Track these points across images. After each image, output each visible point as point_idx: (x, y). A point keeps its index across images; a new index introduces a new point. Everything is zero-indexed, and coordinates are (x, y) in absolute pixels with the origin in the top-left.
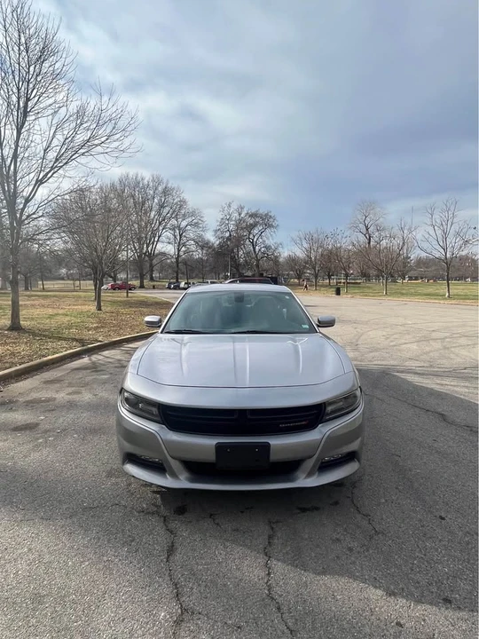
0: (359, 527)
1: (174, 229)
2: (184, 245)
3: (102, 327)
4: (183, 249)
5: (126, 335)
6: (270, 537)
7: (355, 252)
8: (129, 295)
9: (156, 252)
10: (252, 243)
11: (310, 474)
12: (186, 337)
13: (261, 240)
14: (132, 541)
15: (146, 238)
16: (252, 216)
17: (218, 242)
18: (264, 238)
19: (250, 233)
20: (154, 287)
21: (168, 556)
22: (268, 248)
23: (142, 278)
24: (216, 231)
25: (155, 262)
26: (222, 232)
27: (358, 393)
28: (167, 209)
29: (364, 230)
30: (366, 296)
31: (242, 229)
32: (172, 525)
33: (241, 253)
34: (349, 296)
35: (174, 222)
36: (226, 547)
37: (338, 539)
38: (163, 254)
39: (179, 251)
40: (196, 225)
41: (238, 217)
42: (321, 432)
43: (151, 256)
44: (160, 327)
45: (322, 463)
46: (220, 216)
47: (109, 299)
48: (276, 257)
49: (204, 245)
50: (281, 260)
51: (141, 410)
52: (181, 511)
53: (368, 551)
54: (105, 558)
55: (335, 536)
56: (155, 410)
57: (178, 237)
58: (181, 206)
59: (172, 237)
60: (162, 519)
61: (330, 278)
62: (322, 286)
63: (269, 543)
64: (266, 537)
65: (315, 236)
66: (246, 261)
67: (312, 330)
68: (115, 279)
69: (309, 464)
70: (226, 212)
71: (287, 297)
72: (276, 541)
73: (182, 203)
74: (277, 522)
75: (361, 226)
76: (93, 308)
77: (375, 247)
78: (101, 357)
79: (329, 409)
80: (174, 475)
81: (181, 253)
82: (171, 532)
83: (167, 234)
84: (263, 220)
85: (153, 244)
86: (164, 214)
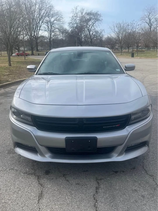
0: (147, 183)
1: (47, 23)
2: (53, 31)
3: (11, 74)
4: (53, 34)
5: (23, 78)
6: (97, 188)
7: (142, 34)
8: (26, 58)
9: (39, 36)
10: (88, 30)
11: (120, 154)
12: (50, 76)
13: (93, 28)
14: (19, 191)
15: (33, 28)
16: (89, 14)
17: (71, 30)
18: (95, 27)
19: (87, 24)
20: (39, 55)
21: (39, 200)
22: (97, 32)
23: (32, 50)
24: (69, 23)
25: (38, 41)
26: (73, 24)
27: (150, 108)
28: (43, 11)
29: (148, 21)
30: (148, 57)
31: (83, 22)
32: (42, 181)
33: (83, 35)
34: (139, 57)
35: (47, 19)
36: (72, 194)
37: (136, 190)
38: (43, 37)
39: (51, 35)
40: (59, 20)
41: (81, 15)
42: (127, 130)
43: (37, 38)
44: (35, 71)
45: (128, 147)
46: (71, 15)
47: (16, 60)
48: (101, 37)
49: (64, 31)
50: (104, 39)
51: (22, 118)
52: (47, 173)
53: (153, 197)
54: (3, 201)
55: (134, 188)
56: (29, 118)
57: (50, 27)
58: (51, 9)
59: (47, 27)
60: (37, 177)
61: (129, 49)
62: (124, 53)
63: (96, 192)
64: (95, 188)
65: (122, 25)
66: (85, 40)
67: (122, 72)
68: (19, 50)
69: (120, 148)
70: (75, 12)
71: (108, 53)
72: (100, 191)
73: (51, 8)
74: (101, 179)
75: (147, 19)
76: (7, 65)
77: (154, 30)
78: (10, 89)
79: (133, 117)
80: (42, 155)
81: (52, 36)
82: (41, 185)
83: (44, 26)
84: (94, 16)
85: (37, 31)
86: (42, 14)
